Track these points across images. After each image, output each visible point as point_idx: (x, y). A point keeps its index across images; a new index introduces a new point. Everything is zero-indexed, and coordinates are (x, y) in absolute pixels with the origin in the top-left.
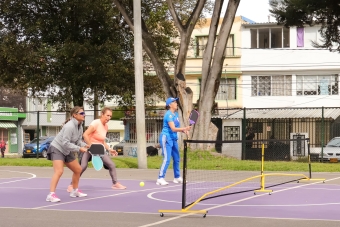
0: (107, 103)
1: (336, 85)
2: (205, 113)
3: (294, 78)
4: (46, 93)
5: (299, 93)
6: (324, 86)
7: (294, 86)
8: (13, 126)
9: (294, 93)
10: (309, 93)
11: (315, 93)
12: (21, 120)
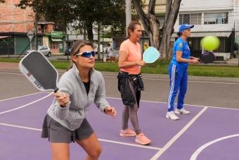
0: (105, 29)
1: (227, 18)
2: (167, 36)
3: (203, 15)
4: (73, 24)
5: (205, 23)
6: (220, 19)
7: (203, 19)
8: (61, 40)
9: (203, 23)
10: (211, 23)
11: (214, 23)
12: (64, 37)
